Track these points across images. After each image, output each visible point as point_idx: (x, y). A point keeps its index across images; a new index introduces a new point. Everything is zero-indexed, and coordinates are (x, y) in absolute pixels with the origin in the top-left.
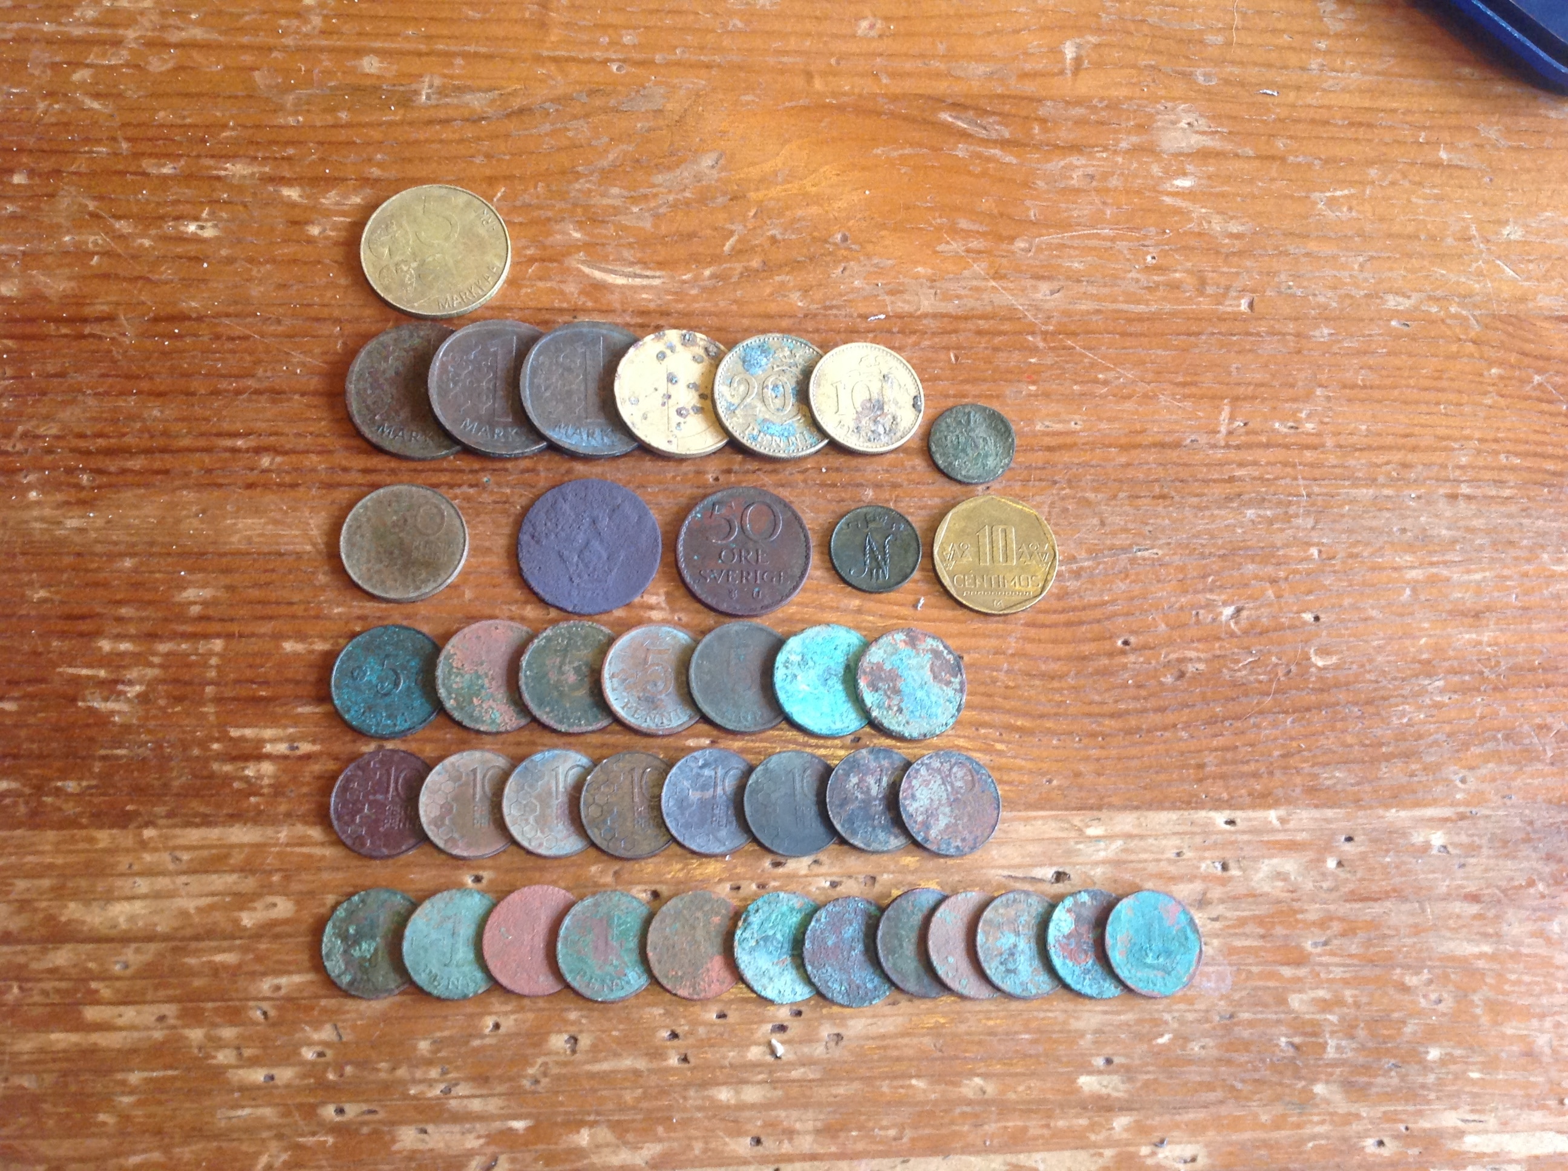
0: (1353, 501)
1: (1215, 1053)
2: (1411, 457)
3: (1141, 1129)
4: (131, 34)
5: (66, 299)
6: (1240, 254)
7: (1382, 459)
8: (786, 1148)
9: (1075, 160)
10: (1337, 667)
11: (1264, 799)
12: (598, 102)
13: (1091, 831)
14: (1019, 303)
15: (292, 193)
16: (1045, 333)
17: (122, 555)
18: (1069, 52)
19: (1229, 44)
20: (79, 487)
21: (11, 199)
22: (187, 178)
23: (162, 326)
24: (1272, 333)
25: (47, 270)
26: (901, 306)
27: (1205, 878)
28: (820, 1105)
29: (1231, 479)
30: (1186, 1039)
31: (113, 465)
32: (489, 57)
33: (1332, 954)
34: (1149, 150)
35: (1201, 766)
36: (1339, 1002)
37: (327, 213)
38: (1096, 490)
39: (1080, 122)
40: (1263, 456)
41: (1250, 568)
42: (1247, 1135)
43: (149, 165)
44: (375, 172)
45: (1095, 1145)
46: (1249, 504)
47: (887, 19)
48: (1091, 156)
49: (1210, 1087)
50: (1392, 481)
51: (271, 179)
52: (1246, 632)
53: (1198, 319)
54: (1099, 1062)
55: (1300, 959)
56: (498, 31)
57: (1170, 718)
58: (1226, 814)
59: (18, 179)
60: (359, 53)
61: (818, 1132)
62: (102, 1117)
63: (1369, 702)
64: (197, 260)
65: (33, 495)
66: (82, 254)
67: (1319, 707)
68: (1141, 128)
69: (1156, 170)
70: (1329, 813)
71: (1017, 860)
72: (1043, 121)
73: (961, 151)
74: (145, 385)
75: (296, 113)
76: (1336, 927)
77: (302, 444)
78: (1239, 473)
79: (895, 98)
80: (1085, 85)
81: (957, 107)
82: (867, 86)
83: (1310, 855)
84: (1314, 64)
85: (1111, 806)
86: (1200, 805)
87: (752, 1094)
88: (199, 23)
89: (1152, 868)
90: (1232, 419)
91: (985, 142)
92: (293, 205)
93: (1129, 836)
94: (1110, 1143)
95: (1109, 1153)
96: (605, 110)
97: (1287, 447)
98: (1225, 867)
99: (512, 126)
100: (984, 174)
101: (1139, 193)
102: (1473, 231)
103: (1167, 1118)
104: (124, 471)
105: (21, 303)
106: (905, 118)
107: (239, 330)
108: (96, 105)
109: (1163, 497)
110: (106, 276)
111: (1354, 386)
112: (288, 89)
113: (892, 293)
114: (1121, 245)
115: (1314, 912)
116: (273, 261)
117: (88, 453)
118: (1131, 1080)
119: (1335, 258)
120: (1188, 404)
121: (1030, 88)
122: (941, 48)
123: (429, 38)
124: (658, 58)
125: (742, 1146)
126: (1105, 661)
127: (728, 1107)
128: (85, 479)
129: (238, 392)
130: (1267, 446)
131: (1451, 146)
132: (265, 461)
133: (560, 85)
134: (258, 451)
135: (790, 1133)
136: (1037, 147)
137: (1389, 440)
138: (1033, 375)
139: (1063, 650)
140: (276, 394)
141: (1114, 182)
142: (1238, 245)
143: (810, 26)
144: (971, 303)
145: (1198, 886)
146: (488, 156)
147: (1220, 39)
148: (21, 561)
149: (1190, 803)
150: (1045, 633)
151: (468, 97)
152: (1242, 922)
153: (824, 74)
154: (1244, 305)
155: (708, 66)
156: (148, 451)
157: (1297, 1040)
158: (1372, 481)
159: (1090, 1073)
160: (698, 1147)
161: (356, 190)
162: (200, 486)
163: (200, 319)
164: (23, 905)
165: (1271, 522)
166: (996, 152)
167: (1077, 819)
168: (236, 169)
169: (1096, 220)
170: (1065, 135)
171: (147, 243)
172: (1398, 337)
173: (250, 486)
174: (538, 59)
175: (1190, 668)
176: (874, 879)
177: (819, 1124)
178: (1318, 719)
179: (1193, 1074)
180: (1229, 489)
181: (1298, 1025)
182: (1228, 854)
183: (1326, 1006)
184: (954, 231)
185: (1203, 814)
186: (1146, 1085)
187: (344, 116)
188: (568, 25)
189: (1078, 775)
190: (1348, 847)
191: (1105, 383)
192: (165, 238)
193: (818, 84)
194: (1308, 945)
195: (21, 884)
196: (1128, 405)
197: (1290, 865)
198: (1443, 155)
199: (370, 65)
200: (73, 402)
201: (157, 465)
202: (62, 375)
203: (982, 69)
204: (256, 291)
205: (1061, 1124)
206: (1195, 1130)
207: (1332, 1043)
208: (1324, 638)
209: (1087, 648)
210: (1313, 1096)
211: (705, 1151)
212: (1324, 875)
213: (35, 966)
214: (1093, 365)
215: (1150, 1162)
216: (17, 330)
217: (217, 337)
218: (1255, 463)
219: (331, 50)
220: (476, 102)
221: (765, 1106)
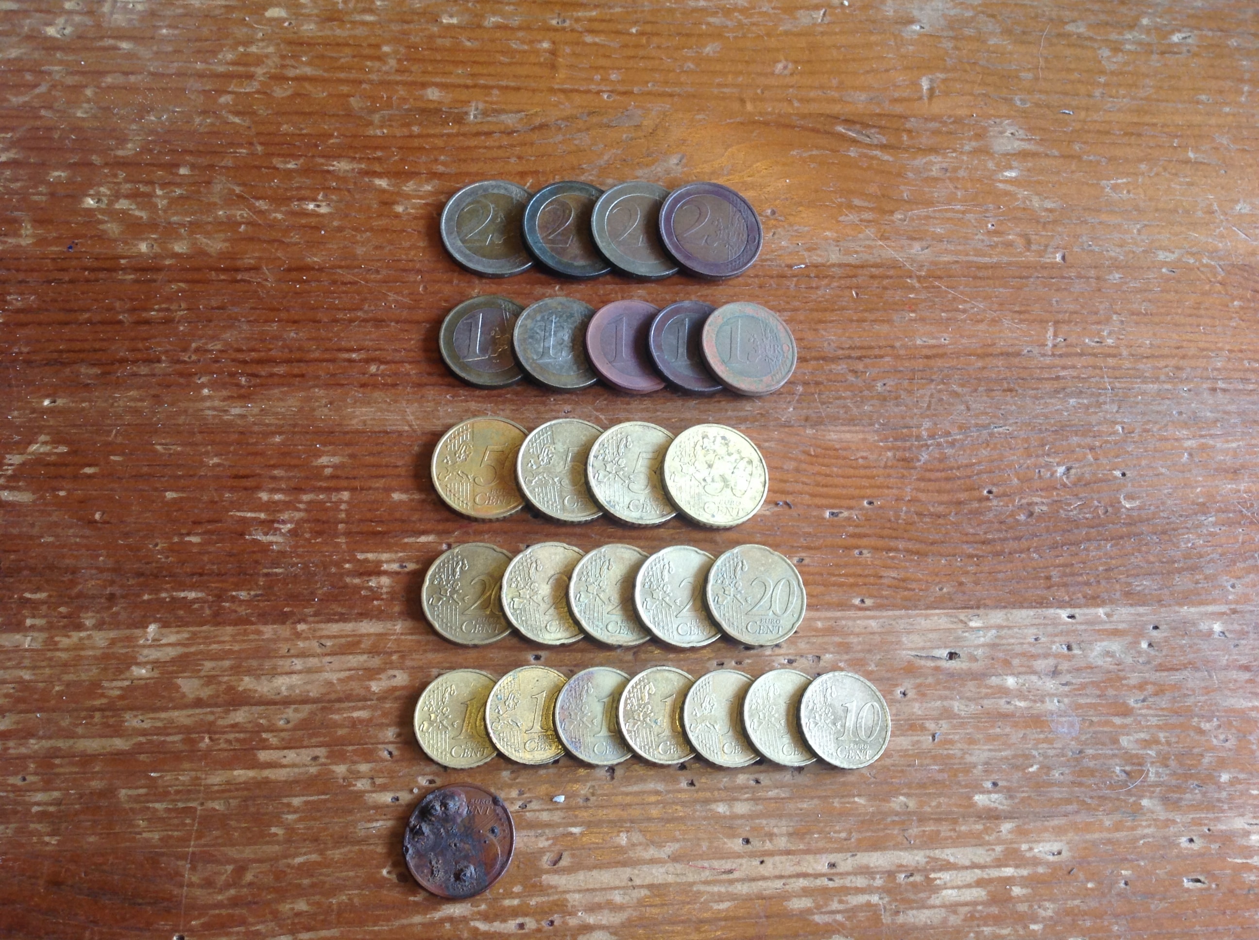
0: (1143, 393)
1: (1071, 778)
2: (1182, 363)
3: (1021, 832)
4: (259, 71)
5: (222, 255)
6: (1055, 222)
7: (1162, 363)
8: (768, 846)
9: (933, 158)
10: (1140, 508)
11: (1094, 600)
12: (595, 120)
13: (972, 624)
14: (899, 257)
15: (382, 183)
16: (919, 278)
17: (273, 434)
18: (925, 84)
19: (1037, 79)
20: (239, 385)
21: (179, 185)
22: (305, 171)
23: (294, 275)
24: (1079, 277)
25: (208, 234)
26: (817, 259)
27: (1057, 656)
28: (790, 816)
29: (1058, 378)
30: (1049, 768)
31: (263, 371)
32: (518, 89)
33: (1149, 708)
34: (984, 151)
35: (1048, 578)
36: (1157, 742)
37: (408, 197)
38: (962, 386)
39: (936, 132)
40: (1079, 362)
41: (1075, 439)
42: (1096, 836)
43: (277, 162)
44: (441, 169)
45: (988, 843)
46: (1070, 395)
47: (796, 62)
48: (945, 155)
49: (1068, 801)
50: (1170, 379)
51: (367, 173)
52: (1075, 484)
53: (1027, 266)
54: (988, 785)
55: (1126, 712)
56: (522, 71)
57: (1024, 544)
58: (1069, 611)
59: (183, 171)
60: (424, 85)
61: (790, 835)
62: (274, 830)
63: (1164, 532)
64: (317, 228)
65: (206, 391)
66: (231, 224)
67: (1129, 536)
68: (979, 136)
69: (991, 165)
70: (1141, 610)
71: (921, 644)
72: (909, 131)
73: (853, 152)
74: (284, 315)
75: (382, 127)
76: (1150, 689)
77: (398, 356)
78: (1063, 373)
79: (804, 117)
80: (938, 107)
81: (849, 122)
82: (785, 108)
83: (1129, 639)
84: (1097, 93)
85: (986, 606)
86: (1049, 605)
87: (741, 808)
88: (309, 63)
89: (1018, 649)
90: (1055, 335)
91: (869, 146)
92: (384, 191)
93: (999, 627)
94: (999, 842)
95: (999, 849)
96: (601, 126)
97: (1095, 355)
98: (1069, 648)
99: (535, 136)
100: (869, 168)
101: (979, 180)
102: (1215, 207)
103: (1039, 824)
104: (272, 375)
105: (189, 257)
106: (814, 130)
107: (349, 278)
108: (237, 120)
109: (1011, 390)
110: (251, 239)
111: (1139, 314)
112: (373, 111)
113: (809, 250)
114: (969, 216)
115: (1134, 679)
116: (371, 229)
117: (245, 362)
118: (1011, 797)
119: (1120, 225)
120: (1024, 326)
121: (898, 109)
122: (835, 82)
123: (473, 75)
124: (636, 90)
125: (737, 844)
126: (976, 505)
127: (725, 817)
128: (243, 380)
129: (351, 321)
130: (1081, 355)
131: (1196, 149)
132: (373, 369)
133: (567, 108)
134: (368, 361)
135: (771, 836)
136: (906, 150)
137: (1166, 351)
138: (912, 306)
139: (945, 497)
140: (379, 322)
141: (961, 173)
142: (1051, 217)
143: (740, 67)
144: (866, 256)
145: (1051, 662)
146: (520, 158)
147: (1030, 75)
148: (199, 438)
149: (1041, 603)
150: (931, 486)
151: (503, 117)
152: (1083, 686)
153: (754, 100)
154: (1058, 258)
155: (671, 95)
156: (289, 361)
157: (1128, 768)
158: (1156, 380)
159: (983, 793)
160: (705, 845)
161: (428, 181)
162: (327, 386)
163: (321, 270)
164: (210, 680)
165: (1087, 407)
166: (877, 153)
167: (962, 615)
168: (342, 166)
169: (951, 199)
170: (925, 141)
171: (279, 216)
172: (1168, 280)
173: (363, 386)
174: (552, 90)
175: (1037, 509)
176: (819, 658)
177: (791, 830)
178: (1129, 545)
179: (1056, 793)
180: (1056, 385)
181: (1129, 758)
182: (1071, 639)
183: (1147, 744)
184: (851, 207)
185: (1052, 611)
186: (1023, 800)
187: (416, 129)
188: (571, 67)
189: (961, 584)
190: (1155, 633)
191: (964, 311)
192: (294, 214)
193: (749, 107)
194: (1131, 702)
195: (208, 665)
196: (982, 327)
197: (1115, 646)
198: (1191, 155)
199: (433, 94)
200: (231, 327)
201: (296, 371)
202: (222, 308)
203: (863, 97)
204: (360, 251)
205: (963, 828)
206: (1059, 831)
207: (1152, 770)
208: (1129, 488)
209: (962, 496)
210: (1141, 808)
211: (709, 848)
212: (1139, 653)
213: (220, 722)
214: (955, 299)
215: (1028, 855)
216: (189, 276)
217: (334, 282)
218: (1074, 367)
219: (405, 84)
220: (509, 120)
221: (751, 817)
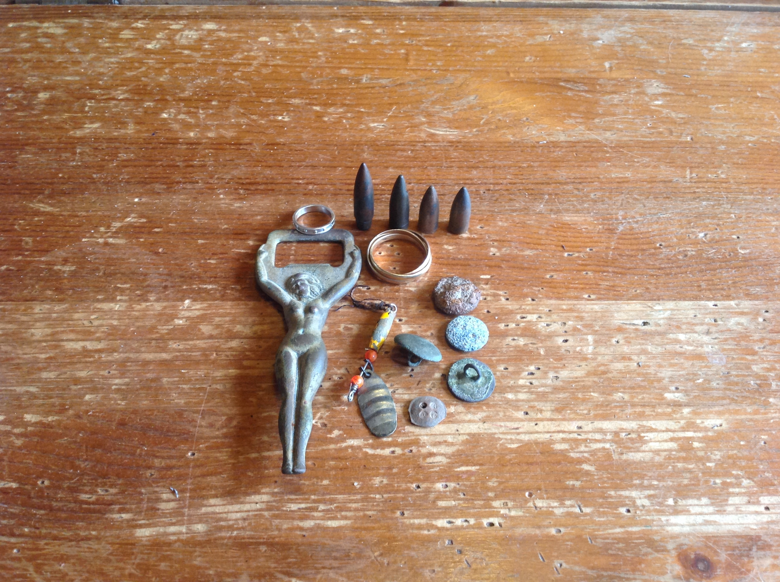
0: (745, 200)
1: (723, 386)
2: (765, 186)
3: (695, 413)
4: (255, 63)
5: (232, 138)
6: (685, 123)
7: (754, 186)
8: (539, 416)
9: (614, 96)
10: (750, 253)
11: (728, 297)
12: (429, 81)
13: (655, 308)
14: (599, 138)
15: (317, 108)
16: (611, 147)
17: (257, 215)
18: (607, 65)
19: (668, 63)
20: (239, 194)
21: (212, 109)
22: (278, 103)
23: (270, 147)
24: (702, 147)
25: (225, 129)
26: (552, 139)
27: (708, 324)
28: (552, 401)
29: (695, 192)
30: (709, 381)
31: (253, 188)
32: (388, 69)
33: (767, 351)
34: (644, 93)
35: (699, 286)
36: (775, 369)
37: (331, 114)
38: (640, 195)
39: (614, 85)
40: (707, 185)
41: (708, 221)
42: (743, 417)
43: (264, 100)
44: (348, 102)
45: (676, 419)
46: (704, 200)
47: (536, 57)
48: (620, 95)
49: (723, 398)
50: (760, 194)
51: (309, 104)
52: (710, 242)
53: (671, 142)
54: (673, 388)
55: (754, 353)
56: (391, 62)
57: (683, 270)
58: (713, 303)
59: (214, 103)
60: (340, 68)
61: (552, 411)
62: (251, 399)
63: (766, 265)
64: (282, 127)
65: (222, 196)
66: (239, 125)
67: (745, 267)
68: (638, 87)
69: (647, 99)
70: (757, 302)
71: (626, 317)
72: (600, 85)
73: (570, 94)
74: (264, 164)
75: (317, 85)
76: (767, 342)
77: (323, 182)
78: (697, 190)
79: (541, 79)
80: (614, 75)
81: (567, 81)
82: (530, 75)
83: (751, 316)
84: (703, 68)
85: (663, 299)
86: (701, 299)
87: (522, 396)
88: (281, 59)
89: (684, 321)
90: (691, 173)
91: (579, 91)
92: (318, 112)
93: (672, 310)
94: (683, 418)
95: (683, 422)
96: (432, 84)
97: (715, 182)
98: (715, 321)
99: (397, 88)
100: (580, 100)
101: (641, 105)
103: (706, 409)
104: (256, 190)
105: (216, 139)
106: (547, 84)
107: (299, 148)
108: (243, 82)
109: (668, 198)
110: (248, 132)
111: (738, 164)
112: (313, 78)
113: (548, 135)
114: (636, 120)
115: (756, 337)
116: (311, 127)
117: (243, 184)
118: (687, 395)
119: (722, 125)
120: (673, 169)
121: (594, 75)
122: (558, 64)
123: (365, 64)
124: (451, 69)
125: (520, 414)
126: (653, 251)
127: (512, 401)
128: (242, 191)
129: (299, 166)
130: (707, 182)
131: (762, 92)
132: (310, 187)
133: (414, 77)
134: (307, 184)
135: (541, 411)
136: (599, 92)
137: (756, 181)
138: (608, 160)
139: (635, 247)
140: (313, 167)
141: (630, 102)
142: (683, 121)
143: (506, 59)
144: (580, 138)
145: (705, 327)
146: (389, 97)
147: (664, 61)
148: (217, 216)
149: (696, 298)
150: (626, 242)
151: (380, 81)
152: (726, 340)
153: (514, 72)
154: (689, 139)
155: (470, 71)
156: (266, 184)
157: (758, 382)
158: (752, 193)
159: (670, 392)
160: (501, 414)
161: (341, 107)
162: (286, 194)
163: (284, 144)
164: (218, 326)
165: (713, 206)
166: (583, 94)
167: (650, 303)
168: (297, 101)
169: (626, 113)
170: (609, 89)
171: (263, 122)
172: (753, 149)
173: (305, 194)
174: (406, 70)
175: (689, 253)
176: (565, 324)
177: (553, 408)
178: (746, 271)
179: (715, 394)
180: (694, 195)
181: (757, 376)
182: (716, 316)
183: (768, 370)
184: (570, 117)
185: (702, 302)
186: (695, 397)
187: (335, 86)
188: (416, 60)
189: (647, 289)
190: (767, 314)
191: (638, 162)
192: (271, 121)
193: (512, 75)
194: (756, 348)
195: (217, 319)
196: (649, 169)
197: (743, 320)
198: (759, 94)
199: (344, 72)
200: (237, 168)
201: (269, 188)
202: (232, 160)
203: (574, 70)
204: (305, 137)
205: (659, 410)
206: (720, 414)
207: (774, 384)
208: (742, 244)
209: (645, 247)
210: (770, 403)
211: (505, 416)
212: (758, 324)
213: (223, 346)
214: (632, 157)
215: (701, 425)
216: (215, 147)
217: (291, 150)
218: (703, 187)
219: (329, 67)
220: (384, 82)
221: (528, 401)
